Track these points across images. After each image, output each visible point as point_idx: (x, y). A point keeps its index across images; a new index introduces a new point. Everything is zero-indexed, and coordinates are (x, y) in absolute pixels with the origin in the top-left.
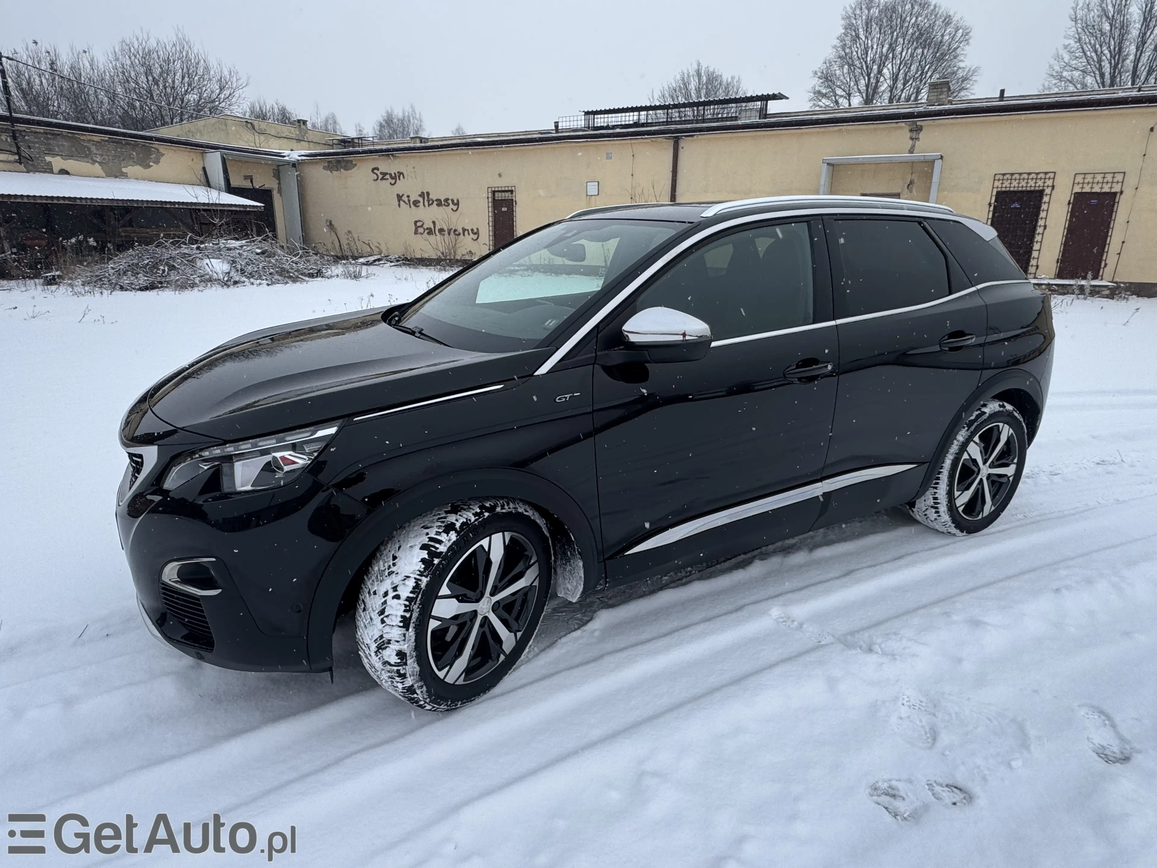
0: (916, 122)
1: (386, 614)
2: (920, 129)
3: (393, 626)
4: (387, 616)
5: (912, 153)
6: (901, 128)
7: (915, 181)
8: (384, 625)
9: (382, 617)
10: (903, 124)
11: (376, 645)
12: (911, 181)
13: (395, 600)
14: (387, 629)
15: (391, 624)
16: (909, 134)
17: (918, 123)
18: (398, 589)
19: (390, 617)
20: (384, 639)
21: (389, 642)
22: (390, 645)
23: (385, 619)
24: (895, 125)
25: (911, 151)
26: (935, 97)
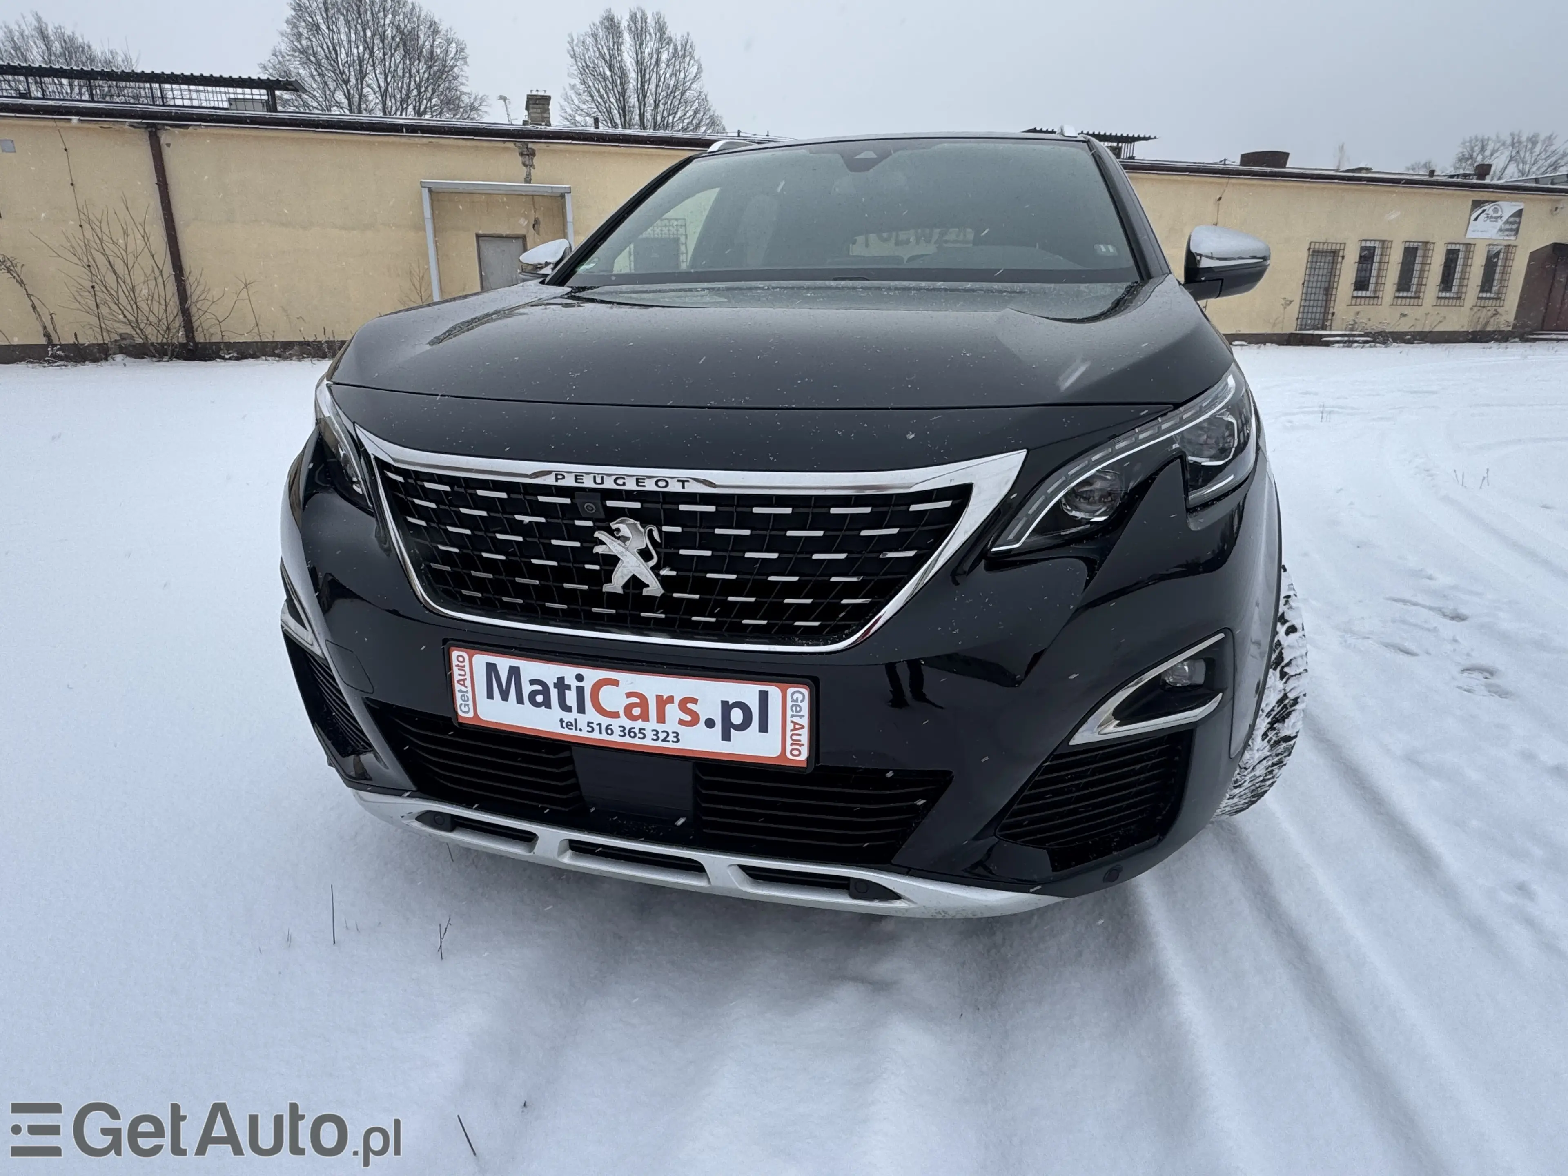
0: (526, 144)
1: (1286, 661)
2: (532, 154)
3: (1300, 674)
4: (1289, 664)
5: (530, 182)
6: (508, 149)
7: (541, 220)
8: (1284, 680)
9: (1279, 669)
10: (511, 145)
11: (1269, 720)
12: (535, 220)
13: (1292, 635)
14: (1292, 683)
15: (1298, 672)
16: (520, 159)
17: (530, 146)
18: (1287, 617)
19: (1292, 662)
20: (1287, 702)
21: (1296, 701)
22: (1297, 707)
23: (1286, 670)
24: (501, 145)
25: (528, 179)
26: (540, 115)
